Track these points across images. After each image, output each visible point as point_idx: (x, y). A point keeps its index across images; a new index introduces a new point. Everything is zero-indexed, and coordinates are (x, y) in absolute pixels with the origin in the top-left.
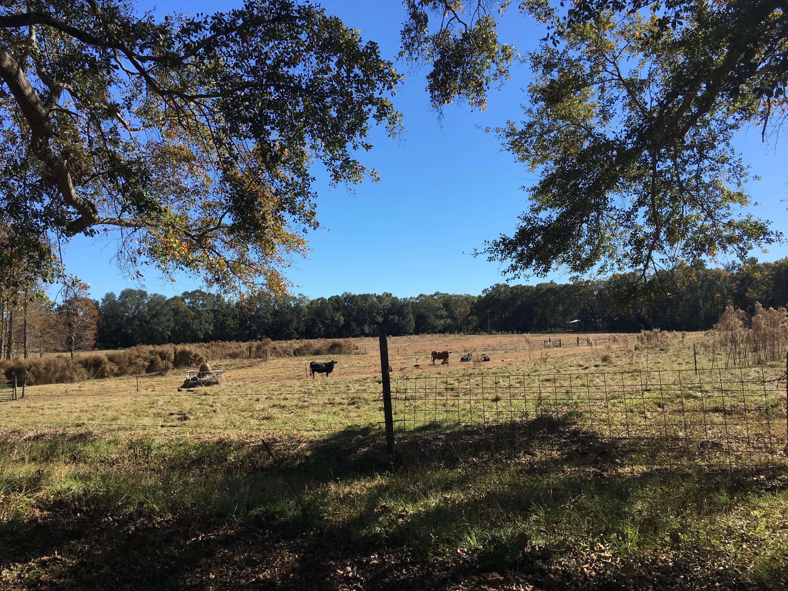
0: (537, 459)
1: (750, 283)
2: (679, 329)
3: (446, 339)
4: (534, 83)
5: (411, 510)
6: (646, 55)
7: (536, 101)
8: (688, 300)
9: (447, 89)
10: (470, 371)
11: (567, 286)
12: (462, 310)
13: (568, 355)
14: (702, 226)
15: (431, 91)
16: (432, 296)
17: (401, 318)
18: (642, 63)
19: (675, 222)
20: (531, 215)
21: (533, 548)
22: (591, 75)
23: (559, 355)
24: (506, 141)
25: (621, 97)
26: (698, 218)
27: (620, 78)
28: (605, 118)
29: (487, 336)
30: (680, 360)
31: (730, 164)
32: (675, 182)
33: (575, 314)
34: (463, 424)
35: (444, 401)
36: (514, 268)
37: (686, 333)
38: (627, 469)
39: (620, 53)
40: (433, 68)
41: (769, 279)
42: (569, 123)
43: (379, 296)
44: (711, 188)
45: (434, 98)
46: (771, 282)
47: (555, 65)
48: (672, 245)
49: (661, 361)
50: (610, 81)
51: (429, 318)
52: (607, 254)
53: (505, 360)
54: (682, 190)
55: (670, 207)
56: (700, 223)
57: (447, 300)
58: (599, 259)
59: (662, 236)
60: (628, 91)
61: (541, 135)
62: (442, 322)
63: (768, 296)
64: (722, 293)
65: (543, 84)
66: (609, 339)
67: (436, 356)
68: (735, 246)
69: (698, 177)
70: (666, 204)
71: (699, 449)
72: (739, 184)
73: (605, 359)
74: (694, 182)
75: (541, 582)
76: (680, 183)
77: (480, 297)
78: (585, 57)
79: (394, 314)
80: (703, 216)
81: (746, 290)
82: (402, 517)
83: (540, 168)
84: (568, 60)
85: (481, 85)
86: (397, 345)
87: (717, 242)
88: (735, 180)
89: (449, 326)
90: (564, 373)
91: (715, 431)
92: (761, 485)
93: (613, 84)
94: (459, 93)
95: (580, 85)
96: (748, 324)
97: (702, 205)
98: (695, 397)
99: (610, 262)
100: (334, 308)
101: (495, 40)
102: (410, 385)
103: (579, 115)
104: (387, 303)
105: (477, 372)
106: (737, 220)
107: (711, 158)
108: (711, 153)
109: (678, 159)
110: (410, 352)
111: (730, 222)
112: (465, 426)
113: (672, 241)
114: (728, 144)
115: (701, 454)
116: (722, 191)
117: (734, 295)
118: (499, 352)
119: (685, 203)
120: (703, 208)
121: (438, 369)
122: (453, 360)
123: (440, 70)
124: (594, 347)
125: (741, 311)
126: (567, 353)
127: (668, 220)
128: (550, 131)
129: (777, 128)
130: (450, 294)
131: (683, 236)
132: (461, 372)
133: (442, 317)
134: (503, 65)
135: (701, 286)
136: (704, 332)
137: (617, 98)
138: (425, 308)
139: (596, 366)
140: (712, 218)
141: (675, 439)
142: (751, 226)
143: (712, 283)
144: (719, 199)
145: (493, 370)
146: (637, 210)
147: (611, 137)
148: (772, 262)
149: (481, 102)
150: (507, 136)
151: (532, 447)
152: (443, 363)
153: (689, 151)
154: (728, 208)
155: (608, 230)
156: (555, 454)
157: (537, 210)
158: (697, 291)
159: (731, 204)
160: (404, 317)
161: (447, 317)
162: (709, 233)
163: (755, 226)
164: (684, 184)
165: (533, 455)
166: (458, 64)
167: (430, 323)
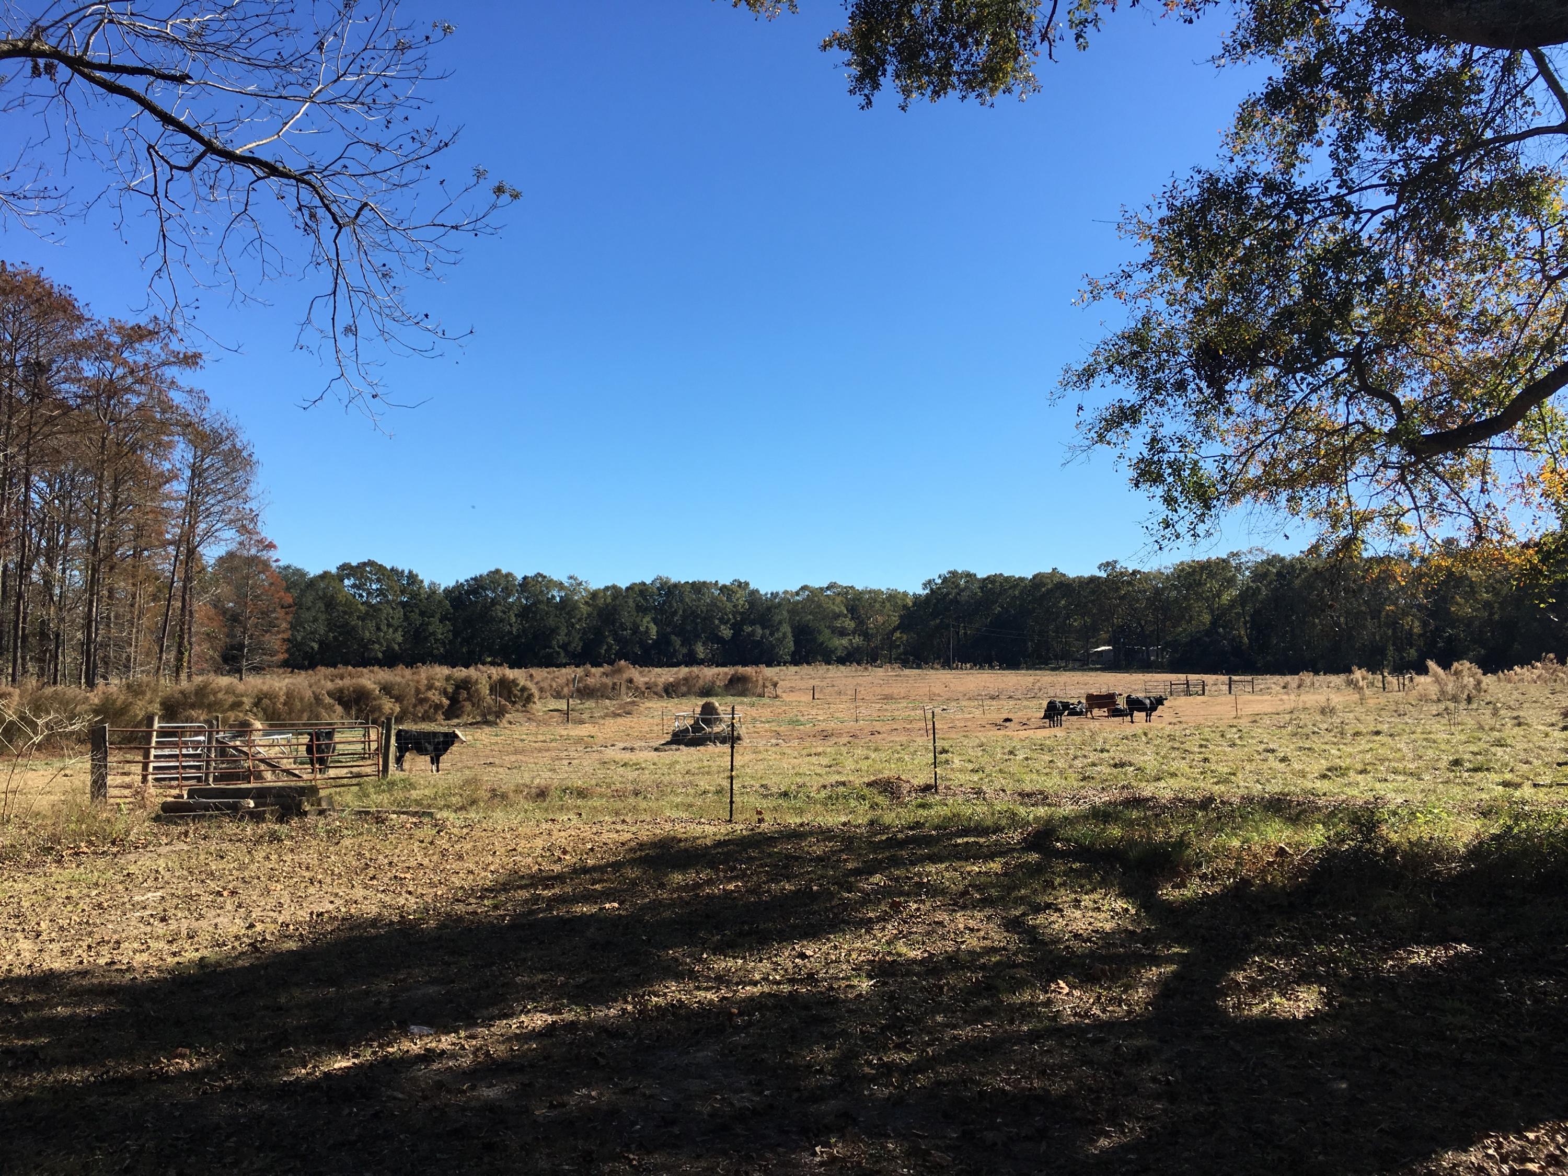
11: (1093, 579)
12: (880, 619)
16: (823, 590)
17: (767, 632)
33: (1104, 634)
43: (724, 586)
51: (820, 632)
57: (854, 599)
62: (845, 642)
77: (916, 597)
79: (752, 623)
89: (858, 649)
100: (637, 605)
104: (741, 599)
130: (859, 587)
133: (842, 633)
138: (812, 613)
160: (774, 629)
161: (854, 632)
167: (822, 643)
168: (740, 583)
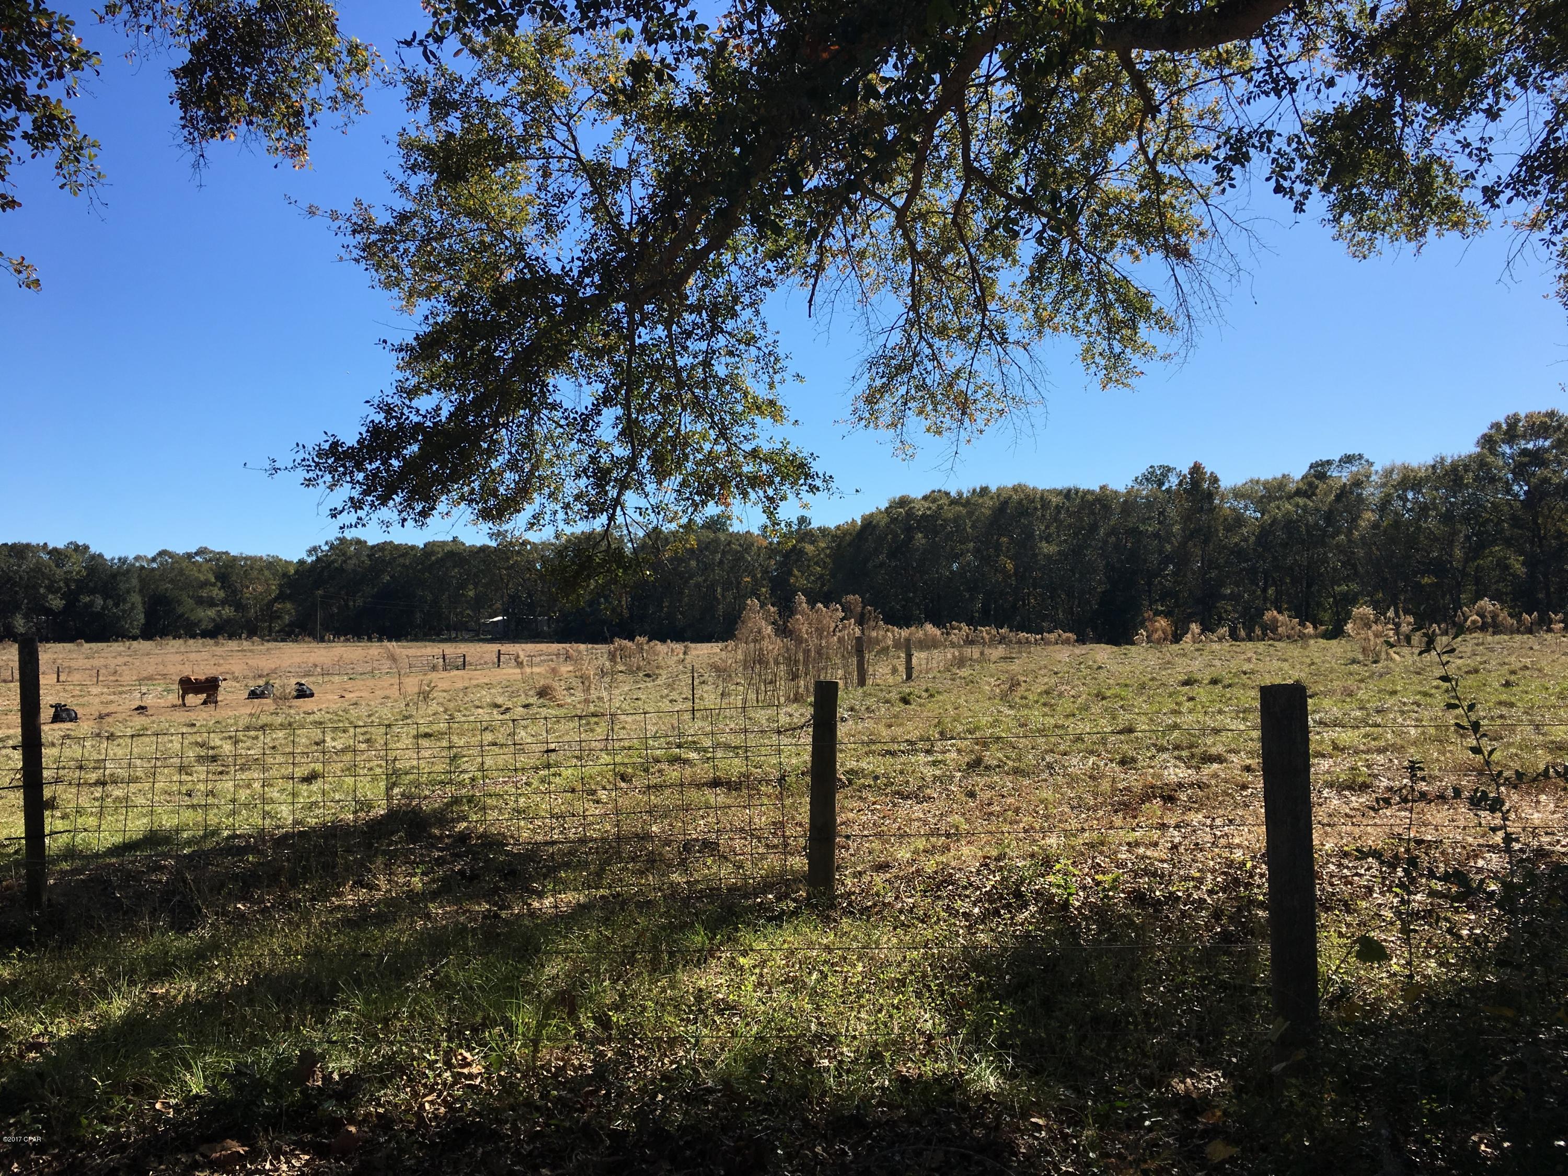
0: (378, 895)
1: (797, 560)
2: (679, 637)
3: (219, 650)
4: (413, 134)
5: (63, 1028)
6: (625, 123)
7: (414, 168)
8: (698, 585)
9: (221, 109)
10: (264, 719)
11: (484, 549)
12: (260, 589)
13: (477, 686)
14: (710, 452)
15: (184, 106)
16: (189, 556)
17: (110, 602)
18: (618, 135)
19: (668, 440)
20: (396, 400)
21: (327, 1078)
22: (523, 140)
23: (460, 685)
24: (352, 241)
25: (579, 195)
26: (704, 438)
27: (579, 159)
28: (549, 229)
29: (314, 645)
30: (675, 695)
31: (759, 349)
32: (669, 369)
33: (498, 605)
34: (226, 833)
35: (190, 786)
36: (356, 505)
37: (693, 645)
38: (548, 902)
39: (580, 109)
40: (189, 56)
41: (827, 556)
42: (484, 226)
43: (55, 550)
44: (728, 387)
45: (189, 122)
46: (828, 560)
47: (454, 105)
48: (660, 483)
49: (643, 697)
50: (560, 158)
51: (180, 603)
52: (546, 491)
53: (348, 696)
54: (680, 384)
55: (660, 413)
56: (707, 447)
57: (226, 566)
58: (531, 500)
59: (644, 464)
60: (593, 184)
61: (426, 241)
62: (211, 613)
63: (823, 585)
64: (754, 577)
65: (431, 136)
66: (558, 655)
67: (188, 686)
68: (761, 493)
69: (706, 364)
70: (653, 408)
71: (681, 853)
72: (771, 386)
73: (543, 693)
74: (699, 373)
75: (329, 1145)
76: (677, 371)
77: (301, 562)
78: (514, 102)
79: (92, 592)
80: (712, 434)
81: (790, 573)
82: (37, 1047)
83: (423, 306)
84: (482, 102)
85: (298, 113)
86: (97, 662)
87: (734, 483)
88: (766, 378)
89: (228, 621)
90: (463, 719)
91: (710, 820)
92: (766, 910)
93: (566, 167)
94: (250, 123)
95: (504, 156)
96: (783, 631)
97: (711, 416)
98: (686, 761)
99: (551, 506)
101: (334, 26)
102: (117, 750)
103: (501, 213)
104: (75, 567)
105: (279, 720)
106: (766, 447)
107: (730, 334)
108: (730, 325)
109: (674, 327)
110: (128, 677)
111: (754, 450)
112: (229, 838)
113: (661, 475)
114: (757, 312)
115: (683, 862)
116: (746, 394)
117: (772, 580)
118: (336, 679)
119: (684, 409)
120: (713, 421)
121: (192, 716)
122: (230, 697)
123: (207, 63)
124: (528, 670)
125: (772, 609)
126: (474, 682)
127: (655, 435)
128: (441, 236)
129: (832, 295)
130: (234, 552)
131: (679, 466)
132: (242, 724)
133: (211, 603)
134: (350, 81)
135: (721, 562)
136: (721, 645)
137: (572, 195)
138: (172, 581)
139: (526, 706)
140: (726, 440)
141: (643, 838)
142: (787, 460)
143: (739, 557)
144: (739, 408)
145: (316, 717)
146: (599, 413)
147: (556, 269)
148: (832, 526)
149: (298, 150)
150: (354, 232)
151: (370, 871)
152: (205, 703)
153: (694, 316)
154: (753, 425)
155: (549, 446)
156: (417, 882)
157: (412, 393)
158: (713, 570)
159: (758, 419)
160: (119, 600)
161: (223, 603)
162: (721, 466)
163: (792, 462)
164: (684, 374)
165: (371, 887)
166: (248, 60)
167: (182, 615)
168: (77, 546)
